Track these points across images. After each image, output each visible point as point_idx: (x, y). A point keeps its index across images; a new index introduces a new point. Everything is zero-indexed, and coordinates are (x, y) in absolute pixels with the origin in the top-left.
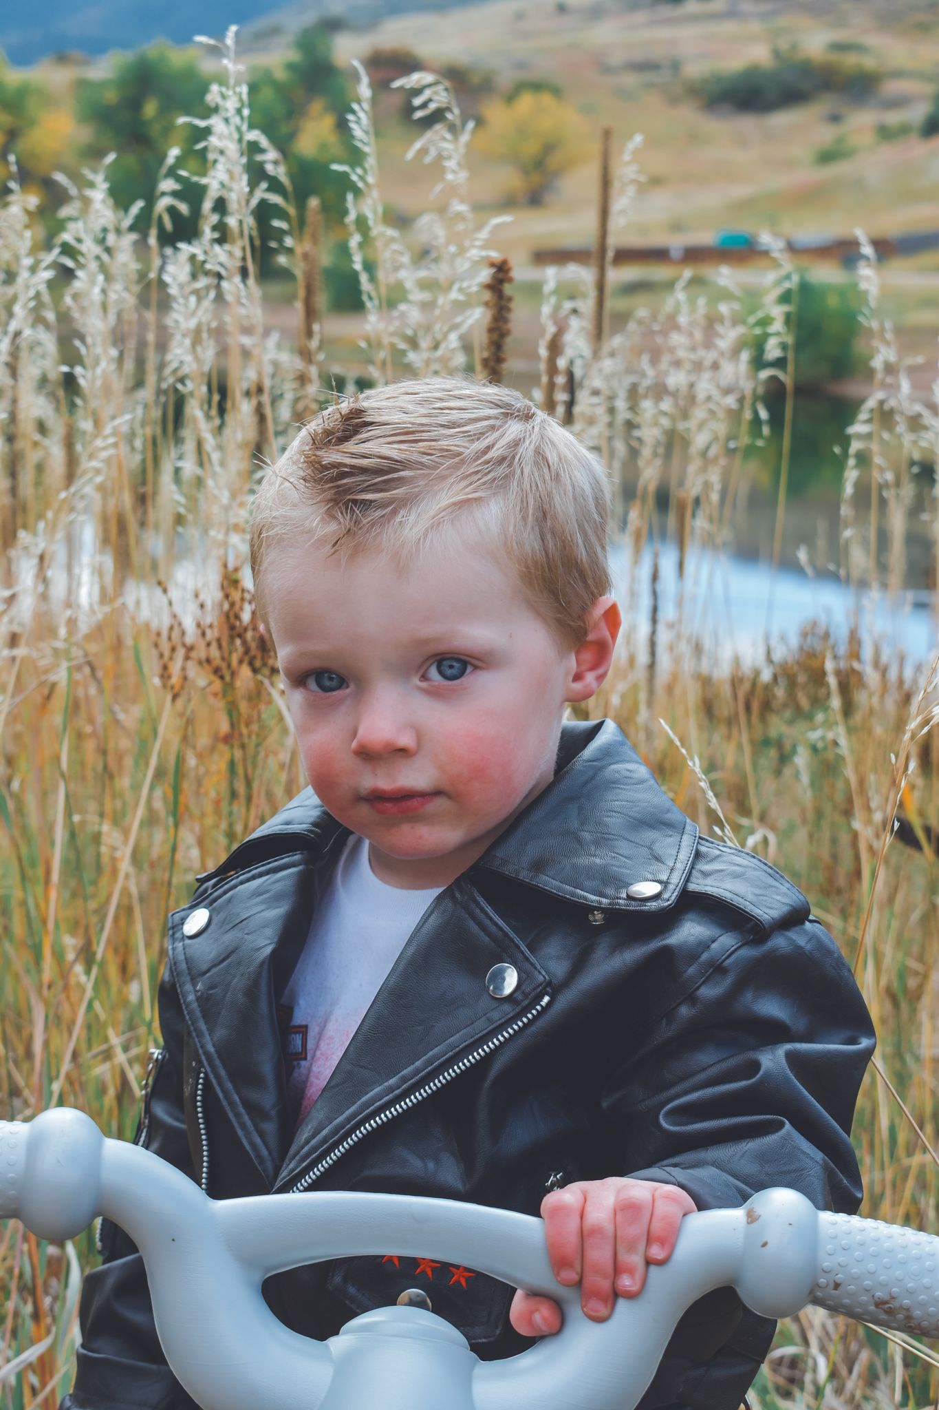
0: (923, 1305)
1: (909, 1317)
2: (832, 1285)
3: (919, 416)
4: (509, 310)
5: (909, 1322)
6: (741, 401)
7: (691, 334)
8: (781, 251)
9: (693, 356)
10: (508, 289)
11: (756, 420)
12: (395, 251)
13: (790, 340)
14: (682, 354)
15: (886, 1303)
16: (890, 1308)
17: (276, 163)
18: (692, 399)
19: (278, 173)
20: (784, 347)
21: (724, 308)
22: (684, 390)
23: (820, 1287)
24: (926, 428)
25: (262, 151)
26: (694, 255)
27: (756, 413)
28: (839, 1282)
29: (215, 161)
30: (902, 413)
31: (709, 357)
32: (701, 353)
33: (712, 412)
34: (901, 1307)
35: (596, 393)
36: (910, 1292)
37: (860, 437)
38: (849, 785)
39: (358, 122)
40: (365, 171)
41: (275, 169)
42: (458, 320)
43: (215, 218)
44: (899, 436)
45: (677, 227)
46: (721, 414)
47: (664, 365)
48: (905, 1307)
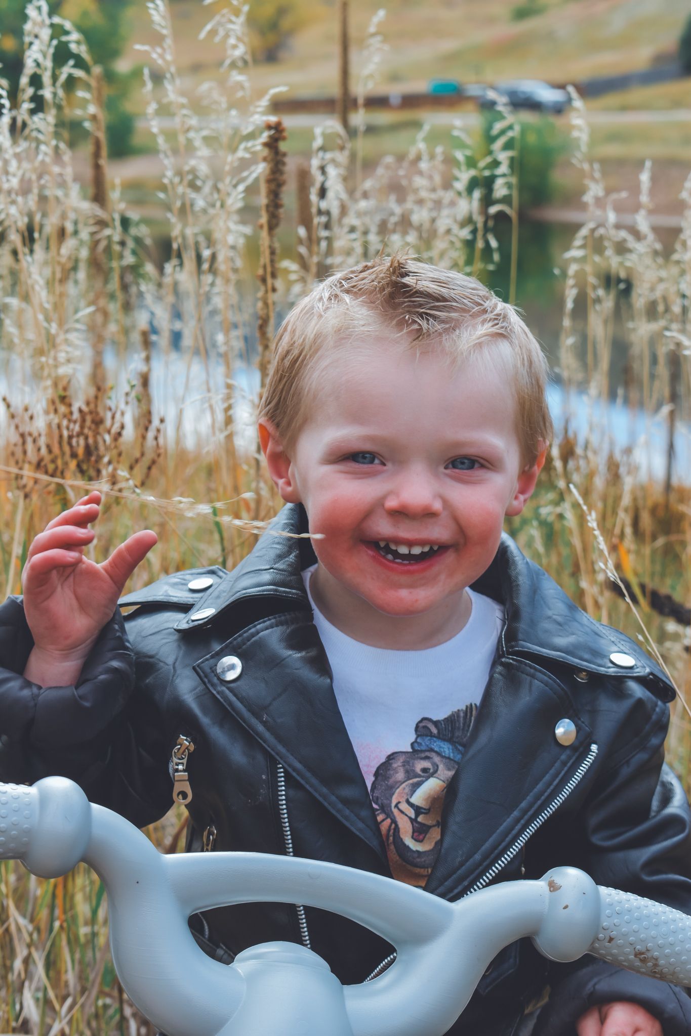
0: (667, 956)
1: (656, 965)
2: (608, 939)
3: (625, 240)
4: (284, 164)
5: (655, 969)
6: (474, 232)
7: (431, 178)
8: (505, 105)
9: (433, 196)
10: (283, 146)
11: (488, 248)
12: (185, 116)
13: (514, 180)
14: (424, 194)
15: (643, 953)
16: (645, 957)
17: (78, 43)
18: (433, 233)
19: (80, 51)
20: (509, 186)
21: (460, 156)
22: (426, 225)
23: (598, 940)
24: (630, 251)
25: (67, 33)
26: (411, 101)
27: (487, 243)
28: (612, 937)
29: (31, 44)
30: (610, 239)
31: (448, 196)
32: (441, 193)
33: (452, 243)
34: (652, 957)
35: (352, 229)
36: (660, 947)
37: (575, 260)
38: (575, 550)
39: (156, 8)
40: (164, 49)
41: (78, 48)
42: (245, 174)
43: (30, 91)
44: (608, 258)
45: (394, 78)
46: (459, 245)
47: (409, 205)
48: (655, 958)
